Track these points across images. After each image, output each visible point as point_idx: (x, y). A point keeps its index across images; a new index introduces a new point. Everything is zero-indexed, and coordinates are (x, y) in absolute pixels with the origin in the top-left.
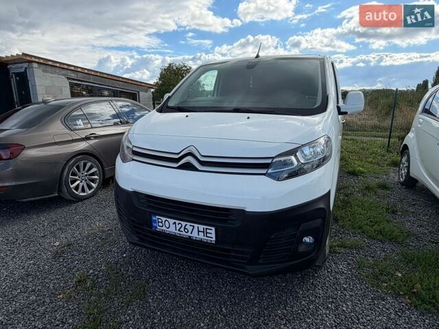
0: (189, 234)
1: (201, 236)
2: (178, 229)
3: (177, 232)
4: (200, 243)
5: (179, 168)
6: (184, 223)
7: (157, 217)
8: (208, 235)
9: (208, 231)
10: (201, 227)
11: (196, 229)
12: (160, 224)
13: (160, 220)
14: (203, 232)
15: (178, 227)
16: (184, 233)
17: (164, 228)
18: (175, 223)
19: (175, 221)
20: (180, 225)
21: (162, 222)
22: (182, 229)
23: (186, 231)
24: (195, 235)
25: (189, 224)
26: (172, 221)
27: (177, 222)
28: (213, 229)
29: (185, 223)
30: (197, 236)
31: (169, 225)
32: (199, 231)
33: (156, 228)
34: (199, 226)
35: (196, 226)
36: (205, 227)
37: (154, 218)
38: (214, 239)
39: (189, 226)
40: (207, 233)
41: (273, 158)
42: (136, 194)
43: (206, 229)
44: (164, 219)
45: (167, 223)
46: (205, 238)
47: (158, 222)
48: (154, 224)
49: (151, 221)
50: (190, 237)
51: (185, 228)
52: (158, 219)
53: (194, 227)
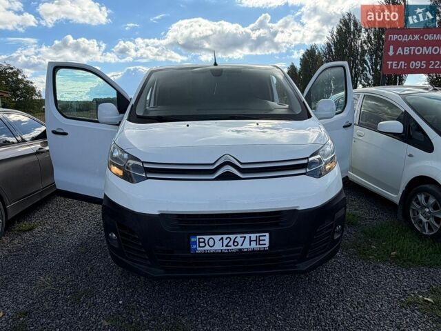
0: (239, 247)
1: (254, 245)
2: (225, 245)
3: (225, 248)
4: (253, 253)
5: (217, 179)
6: (233, 237)
7: (198, 237)
8: (261, 242)
9: (261, 238)
10: (253, 236)
11: (247, 240)
12: (202, 245)
13: (201, 240)
14: (256, 241)
15: (225, 242)
16: (233, 247)
17: (207, 248)
18: (222, 239)
19: (220, 237)
20: (229, 240)
21: (204, 242)
22: (231, 243)
23: (236, 244)
24: (246, 246)
25: (239, 236)
26: (217, 238)
27: (225, 237)
28: (267, 235)
29: (235, 236)
30: (248, 247)
31: (215, 243)
32: (251, 241)
33: (196, 249)
34: (251, 235)
35: (247, 236)
36: (258, 235)
37: (193, 240)
38: (267, 245)
39: (238, 238)
40: (260, 240)
41: (308, 158)
42: (164, 217)
43: (259, 236)
44: (207, 238)
45: (211, 241)
46: (258, 246)
47: (199, 242)
48: (193, 247)
49: (189, 243)
50: (240, 250)
51: (234, 242)
52: (199, 239)
53: (245, 237)
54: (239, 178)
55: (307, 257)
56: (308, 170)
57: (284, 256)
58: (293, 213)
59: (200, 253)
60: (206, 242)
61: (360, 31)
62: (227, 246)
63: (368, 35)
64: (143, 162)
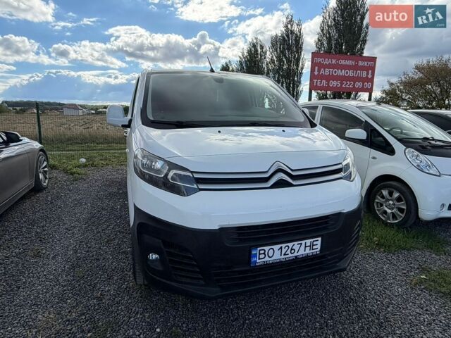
0: (295, 254)
1: (308, 250)
2: (283, 253)
3: (283, 257)
4: (307, 259)
5: (272, 187)
6: (290, 245)
7: (259, 249)
8: (314, 247)
9: (314, 243)
10: (308, 242)
11: (303, 246)
12: (262, 256)
13: (261, 252)
14: (310, 246)
15: (284, 251)
16: (290, 255)
17: (267, 259)
18: (281, 248)
19: (279, 246)
20: (287, 248)
21: (264, 253)
22: (288, 252)
23: (293, 251)
24: (301, 252)
25: (296, 243)
26: (276, 247)
27: (284, 245)
28: (320, 239)
29: (293, 244)
30: (304, 253)
31: (274, 253)
32: (306, 247)
33: (256, 262)
34: (306, 241)
35: (303, 242)
36: (312, 240)
37: (254, 252)
38: (319, 249)
39: (296, 245)
41: (341, 163)
44: (267, 248)
45: (271, 251)
46: (312, 251)
47: (260, 254)
48: (253, 260)
49: (250, 256)
50: (296, 257)
51: (292, 249)
52: (260, 250)
53: (301, 244)
54: (291, 185)
55: (344, 255)
56: (343, 174)
57: (329, 258)
58: (339, 215)
59: (261, 265)
60: (266, 253)
62: (285, 254)
64: (192, 172)
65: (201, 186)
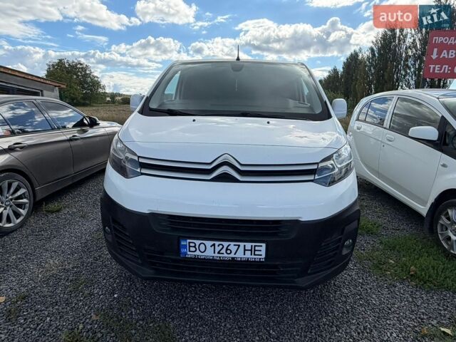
0: (232, 255)
1: (248, 254)
2: (216, 252)
3: (216, 255)
4: (247, 263)
5: (214, 180)
6: (226, 244)
7: (188, 241)
8: (257, 253)
9: (257, 248)
10: (248, 245)
11: (241, 249)
12: (193, 249)
13: (191, 245)
14: (251, 250)
15: (218, 249)
16: (225, 255)
17: (198, 253)
18: (214, 245)
19: (212, 243)
20: (221, 247)
21: (195, 247)
22: (224, 251)
23: (229, 252)
24: (240, 255)
25: (232, 243)
26: (209, 243)
27: (217, 243)
28: (264, 245)
29: (228, 243)
30: (243, 256)
31: (207, 249)
32: (245, 250)
33: (186, 254)
34: (245, 244)
35: (242, 244)
36: (254, 244)
37: (183, 243)
38: (264, 256)
39: (233, 246)
40: (255, 250)
41: (317, 163)
42: (154, 216)
43: (255, 246)
44: (197, 242)
45: (202, 247)
46: (253, 256)
47: (190, 246)
48: (183, 250)
49: (179, 246)
50: (233, 258)
51: (227, 249)
52: (189, 243)
53: (239, 246)
54: (237, 181)
55: (309, 272)
56: (317, 177)
58: (295, 223)
59: (191, 258)
60: (197, 247)
61: (406, 36)
62: (219, 253)
63: (414, 40)
64: (139, 157)
65: (144, 171)
